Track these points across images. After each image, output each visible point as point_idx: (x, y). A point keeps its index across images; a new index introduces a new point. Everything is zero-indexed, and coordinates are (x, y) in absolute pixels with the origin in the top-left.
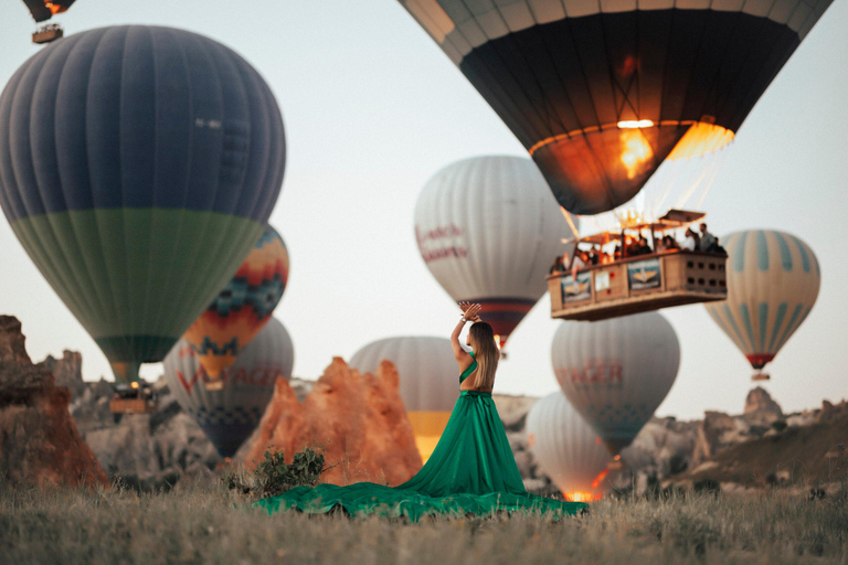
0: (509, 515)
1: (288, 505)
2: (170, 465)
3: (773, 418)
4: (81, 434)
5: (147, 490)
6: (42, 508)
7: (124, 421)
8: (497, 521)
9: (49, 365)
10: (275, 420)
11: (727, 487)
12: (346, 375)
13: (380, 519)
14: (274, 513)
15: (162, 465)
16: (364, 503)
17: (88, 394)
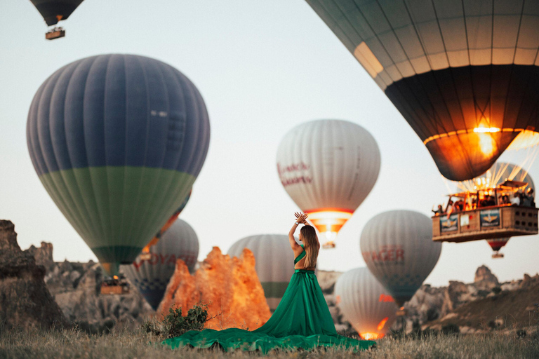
0: (325, 349)
1: (185, 343)
2: (109, 315)
3: (492, 285)
4: (52, 296)
5: (95, 333)
6: (28, 344)
7: (79, 287)
8: (318, 353)
9: (32, 251)
10: (176, 288)
11: (463, 329)
12: (222, 258)
13: (243, 352)
14: (176, 349)
15: (104, 315)
16: (233, 342)
17: (56, 270)
